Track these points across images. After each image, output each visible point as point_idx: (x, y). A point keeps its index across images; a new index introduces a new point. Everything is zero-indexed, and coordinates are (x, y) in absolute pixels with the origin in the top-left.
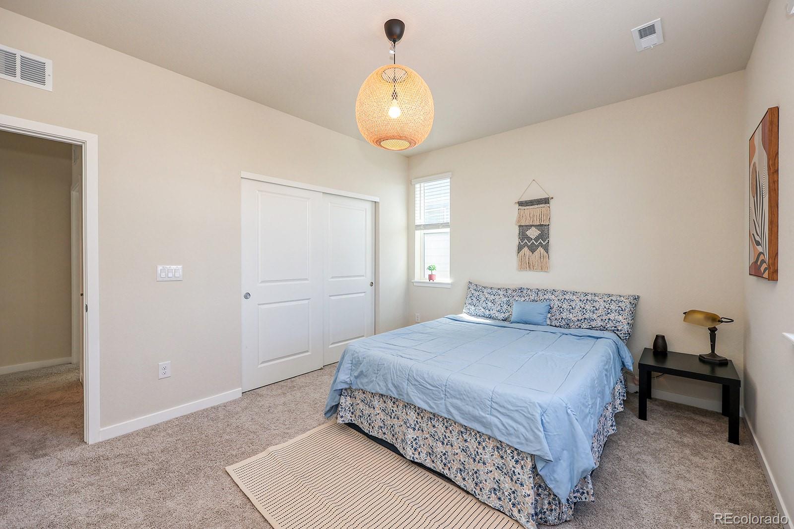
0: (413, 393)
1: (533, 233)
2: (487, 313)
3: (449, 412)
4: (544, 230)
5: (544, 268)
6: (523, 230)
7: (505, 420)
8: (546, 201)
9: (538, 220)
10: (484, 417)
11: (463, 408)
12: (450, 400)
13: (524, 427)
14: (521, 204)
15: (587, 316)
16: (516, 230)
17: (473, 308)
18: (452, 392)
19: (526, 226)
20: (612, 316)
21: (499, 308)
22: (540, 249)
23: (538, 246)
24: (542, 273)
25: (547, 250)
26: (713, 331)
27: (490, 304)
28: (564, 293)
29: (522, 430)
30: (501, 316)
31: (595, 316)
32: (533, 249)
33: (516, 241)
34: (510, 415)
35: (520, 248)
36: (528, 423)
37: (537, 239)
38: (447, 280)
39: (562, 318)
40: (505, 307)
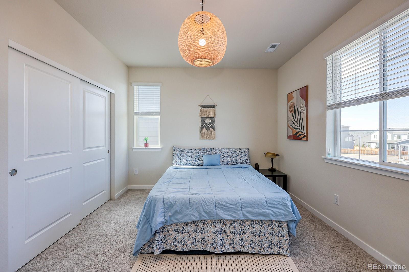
0: (221, 213)
1: (208, 121)
2: (188, 162)
3: (245, 216)
4: (213, 119)
5: (213, 138)
6: (203, 119)
7: (275, 210)
8: (214, 106)
9: (210, 115)
10: (265, 212)
11: (253, 211)
12: (245, 209)
13: (283, 210)
14: (202, 106)
15: (235, 159)
16: (199, 119)
17: (180, 161)
18: (245, 205)
19: (205, 117)
20: (244, 157)
21: (195, 159)
22: (211, 129)
23: (210, 128)
24: (212, 141)
25: (214, 129)
26: (272, 159)
27: (189, 158)
28: (223, 149)
30: (197, 163)
31: (238, 158)
32: (208, 129)
33: (199, 125)
34: (277, 206)
35: (202, 128)
36: (284, 208)
37: (210, 124)
38: (159, 146)
39: (225, 161)
40: (197, 158)
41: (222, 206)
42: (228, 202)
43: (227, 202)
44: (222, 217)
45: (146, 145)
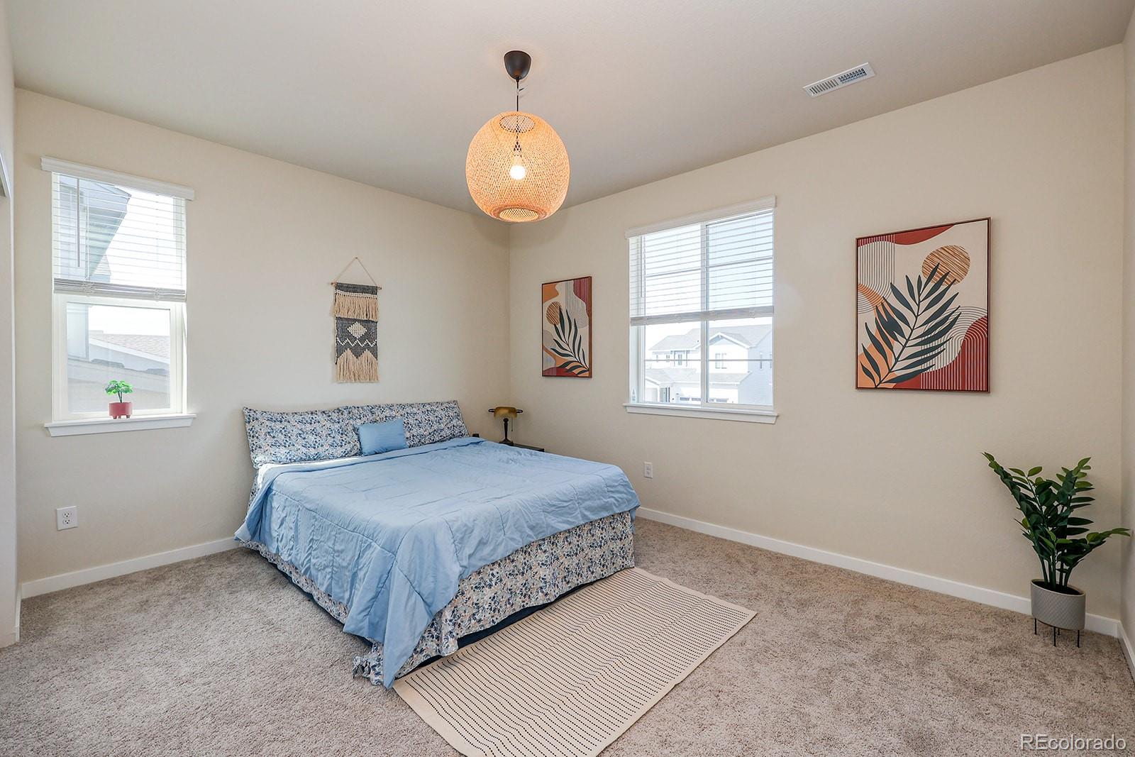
0: (553, 522)
1: (357, 330)
2: (313, 452)
3: (584, 516)
4: (370, 325)
5: (372, 377)
6: (343, 325)
7: (616, 496)
8: (373, 290)
9: (365, 314)
10: (607, 502)
11: (593, 505)
12: (583, 505)
13: (625, 493)
14: (339, 286)
15: (435, 427)
16: (332, 324)
17: (283, 450)
18: (583, 497)
19: (348, 319)
20: (454, 422)
21: (330, 440)
22: (367, 353)
23: (364, 349)
24: (370, 384)
25: (375, 354)
26: (506, 421)
27: (312, 438)
28: (403, 406)
29: (625, 496)
30: (340, 451)
31: (442, 426)
32: (357, 353)
33: (330, 340)
34: (617, 489)
35: (339, 351)
36: (626, 489)
37: (362, 339)
39: (413, 436)
40: (338, 437)
41: (553, 508)
42: (561, 498)
43: (558, 498)
44: (556, 529)
45: (120, 409)
